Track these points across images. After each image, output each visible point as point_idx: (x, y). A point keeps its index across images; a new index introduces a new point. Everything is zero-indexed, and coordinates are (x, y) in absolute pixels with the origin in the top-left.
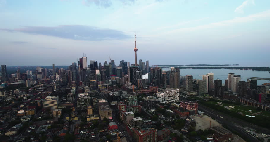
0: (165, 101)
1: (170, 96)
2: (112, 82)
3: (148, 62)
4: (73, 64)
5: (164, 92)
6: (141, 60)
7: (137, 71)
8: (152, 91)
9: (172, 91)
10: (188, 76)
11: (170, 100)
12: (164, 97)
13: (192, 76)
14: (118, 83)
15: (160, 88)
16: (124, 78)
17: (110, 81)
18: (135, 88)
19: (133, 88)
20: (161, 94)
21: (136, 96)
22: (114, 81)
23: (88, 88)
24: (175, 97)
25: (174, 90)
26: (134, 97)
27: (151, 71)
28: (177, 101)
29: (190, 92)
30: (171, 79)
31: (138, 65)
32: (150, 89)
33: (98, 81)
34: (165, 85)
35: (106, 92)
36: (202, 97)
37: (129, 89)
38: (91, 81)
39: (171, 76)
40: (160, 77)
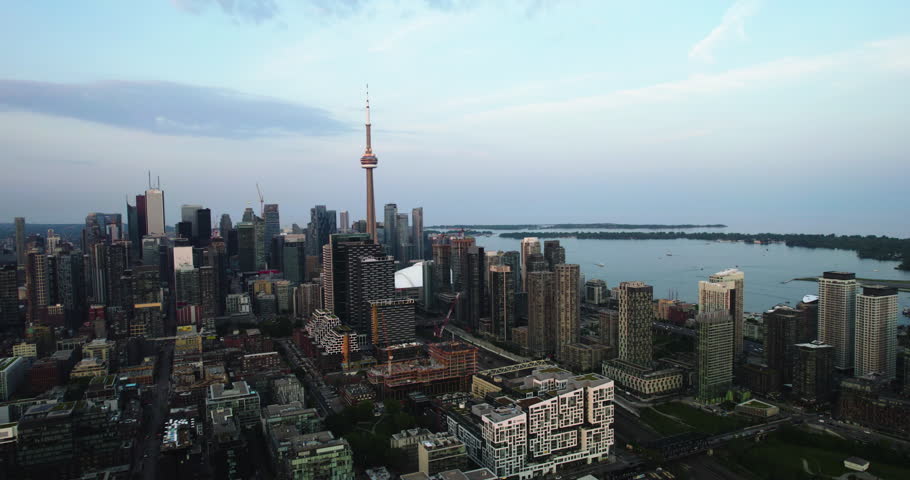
0: (530, 459)
1: (560, 430)
2: (255, 304)
3: (421, 214)
4: (88, 219)
5: (525, 409)
6: (395, 206)
7: (368, 260)
8: (446, 371)
9: (571, 394)
10: (631, 290)
11: (564, 452)
12: (525, 436)
13: (649, 290)
14: (286, 308)
15: (480, 337)
16: (308, 285)
17: (244, 299)
18: (355, 348)
19: (344, 350)
20: (510, 422)
21: (342, 447)
22: (266, 301)
23: (104, 351)
24: (593, 430)
25: (585, 389)
26: (332, 452)
27: (437, 255)
28: (599, 455)
29: (650, 378)
30: (534, 300)
31: (382, 227)
32: (435, 357)
33: (181, 305)
34: (503, 326)
35: (191, 378)
36: (720, 410)
37: (324, 354)
38: (137, 306)
39: (534, 285)
40: (476, 283)
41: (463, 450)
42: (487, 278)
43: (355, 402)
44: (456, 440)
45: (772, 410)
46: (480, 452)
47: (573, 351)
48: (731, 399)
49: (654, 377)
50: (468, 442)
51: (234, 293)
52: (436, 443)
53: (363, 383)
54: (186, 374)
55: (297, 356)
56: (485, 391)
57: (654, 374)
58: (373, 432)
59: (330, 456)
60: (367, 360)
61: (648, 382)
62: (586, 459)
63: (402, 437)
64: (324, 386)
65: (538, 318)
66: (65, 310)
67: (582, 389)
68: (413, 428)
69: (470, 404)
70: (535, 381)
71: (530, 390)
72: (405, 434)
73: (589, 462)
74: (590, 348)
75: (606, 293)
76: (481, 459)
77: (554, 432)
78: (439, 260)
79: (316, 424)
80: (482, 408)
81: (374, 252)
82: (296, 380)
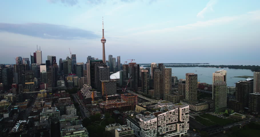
0: (158, 135)
1: (169, 124)
3: (120, 58)
5: (156, 116)
6: (112, 56)
7: (101, 67)
8: (127, 103)
9: (173, 110)
11: (171, 132)
12: (156, 126)
14: (77, 85)
15: (138, 93)
16: (83, 78)
17: (63, 82)
18: (96, 96)
19: (92, 97)
20: (151, 121)
21: (84, 131)
22: (70, 83)
23: (11, 97)
24: (181, 124)
25: (179, 108)
26: (80, 133)
27: (124, 68)
28: (184, 133)
29: (197, 106)
30: (156, 80)
31: (108, 62)
32: (123, 99)
33: (42, 83)
34: (145, 90)
35: (40, 106)
36: (224, 117)
37: (86, 98)
38: (26, 83)
39: (156, 75)
40: (137, 76)
41: (132, 132)
42: (140, 74)
43: (94, 114)
44: (130, 128)
45: (243, 117)
46: (139, 132)
47: (170, 97)
48: (227, 112)
49: (199, 105)
50: (135, 129)
51: (60, 80)
52: (122, 129)
53: (97, 108)
54: (38, 105)
55: (78, 99)
56: (140, 110)
57: (199, 104)
58: (100, 125)
59: (79, 135)
60: (100, 100)
61: (197, 107)
62: (179, 135)
63: (109, 127)
64: (85, 109)
65: (157, 86)
66: (4, 85)
67: (177, 109)
68: (114, 123)
69: (135, 115)
70: (159, 106)
71: (157, 109)
72: (111, 126)
73: (180, 136)
74: (175, 96)
75: (177, 81)
76: (139, 135)
77: (167, 125)
78: (125, 69)
79: (78, 122)
80: (140, 116)
81: (103, 65)
82: (74, 106)
